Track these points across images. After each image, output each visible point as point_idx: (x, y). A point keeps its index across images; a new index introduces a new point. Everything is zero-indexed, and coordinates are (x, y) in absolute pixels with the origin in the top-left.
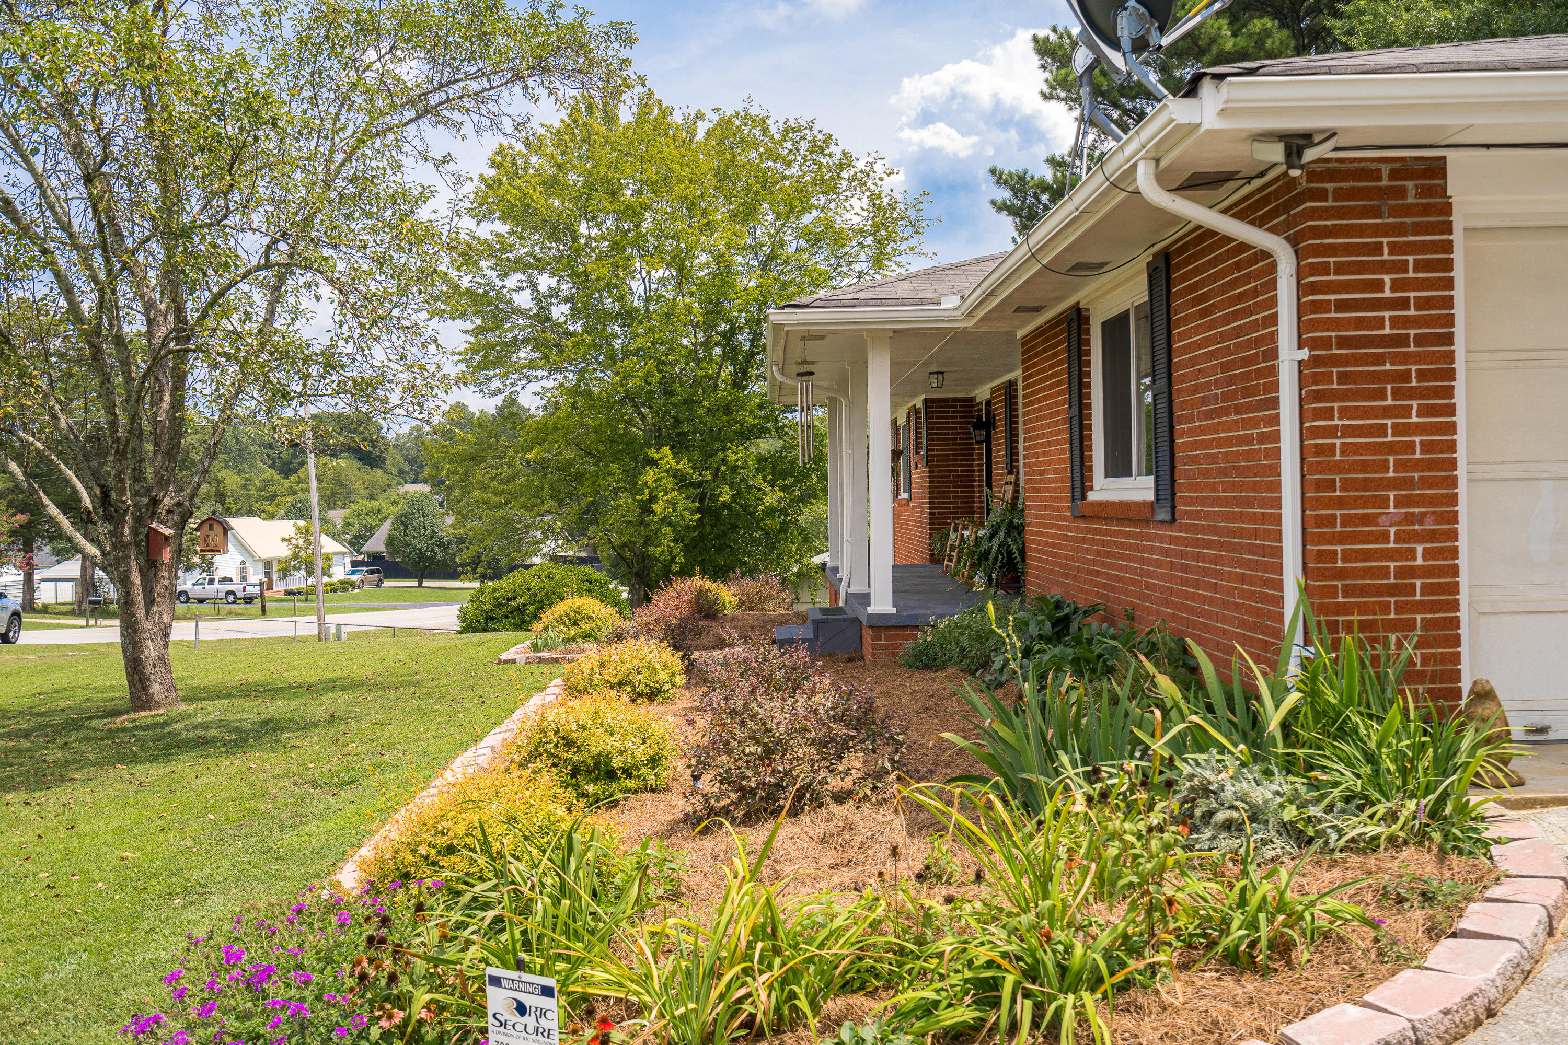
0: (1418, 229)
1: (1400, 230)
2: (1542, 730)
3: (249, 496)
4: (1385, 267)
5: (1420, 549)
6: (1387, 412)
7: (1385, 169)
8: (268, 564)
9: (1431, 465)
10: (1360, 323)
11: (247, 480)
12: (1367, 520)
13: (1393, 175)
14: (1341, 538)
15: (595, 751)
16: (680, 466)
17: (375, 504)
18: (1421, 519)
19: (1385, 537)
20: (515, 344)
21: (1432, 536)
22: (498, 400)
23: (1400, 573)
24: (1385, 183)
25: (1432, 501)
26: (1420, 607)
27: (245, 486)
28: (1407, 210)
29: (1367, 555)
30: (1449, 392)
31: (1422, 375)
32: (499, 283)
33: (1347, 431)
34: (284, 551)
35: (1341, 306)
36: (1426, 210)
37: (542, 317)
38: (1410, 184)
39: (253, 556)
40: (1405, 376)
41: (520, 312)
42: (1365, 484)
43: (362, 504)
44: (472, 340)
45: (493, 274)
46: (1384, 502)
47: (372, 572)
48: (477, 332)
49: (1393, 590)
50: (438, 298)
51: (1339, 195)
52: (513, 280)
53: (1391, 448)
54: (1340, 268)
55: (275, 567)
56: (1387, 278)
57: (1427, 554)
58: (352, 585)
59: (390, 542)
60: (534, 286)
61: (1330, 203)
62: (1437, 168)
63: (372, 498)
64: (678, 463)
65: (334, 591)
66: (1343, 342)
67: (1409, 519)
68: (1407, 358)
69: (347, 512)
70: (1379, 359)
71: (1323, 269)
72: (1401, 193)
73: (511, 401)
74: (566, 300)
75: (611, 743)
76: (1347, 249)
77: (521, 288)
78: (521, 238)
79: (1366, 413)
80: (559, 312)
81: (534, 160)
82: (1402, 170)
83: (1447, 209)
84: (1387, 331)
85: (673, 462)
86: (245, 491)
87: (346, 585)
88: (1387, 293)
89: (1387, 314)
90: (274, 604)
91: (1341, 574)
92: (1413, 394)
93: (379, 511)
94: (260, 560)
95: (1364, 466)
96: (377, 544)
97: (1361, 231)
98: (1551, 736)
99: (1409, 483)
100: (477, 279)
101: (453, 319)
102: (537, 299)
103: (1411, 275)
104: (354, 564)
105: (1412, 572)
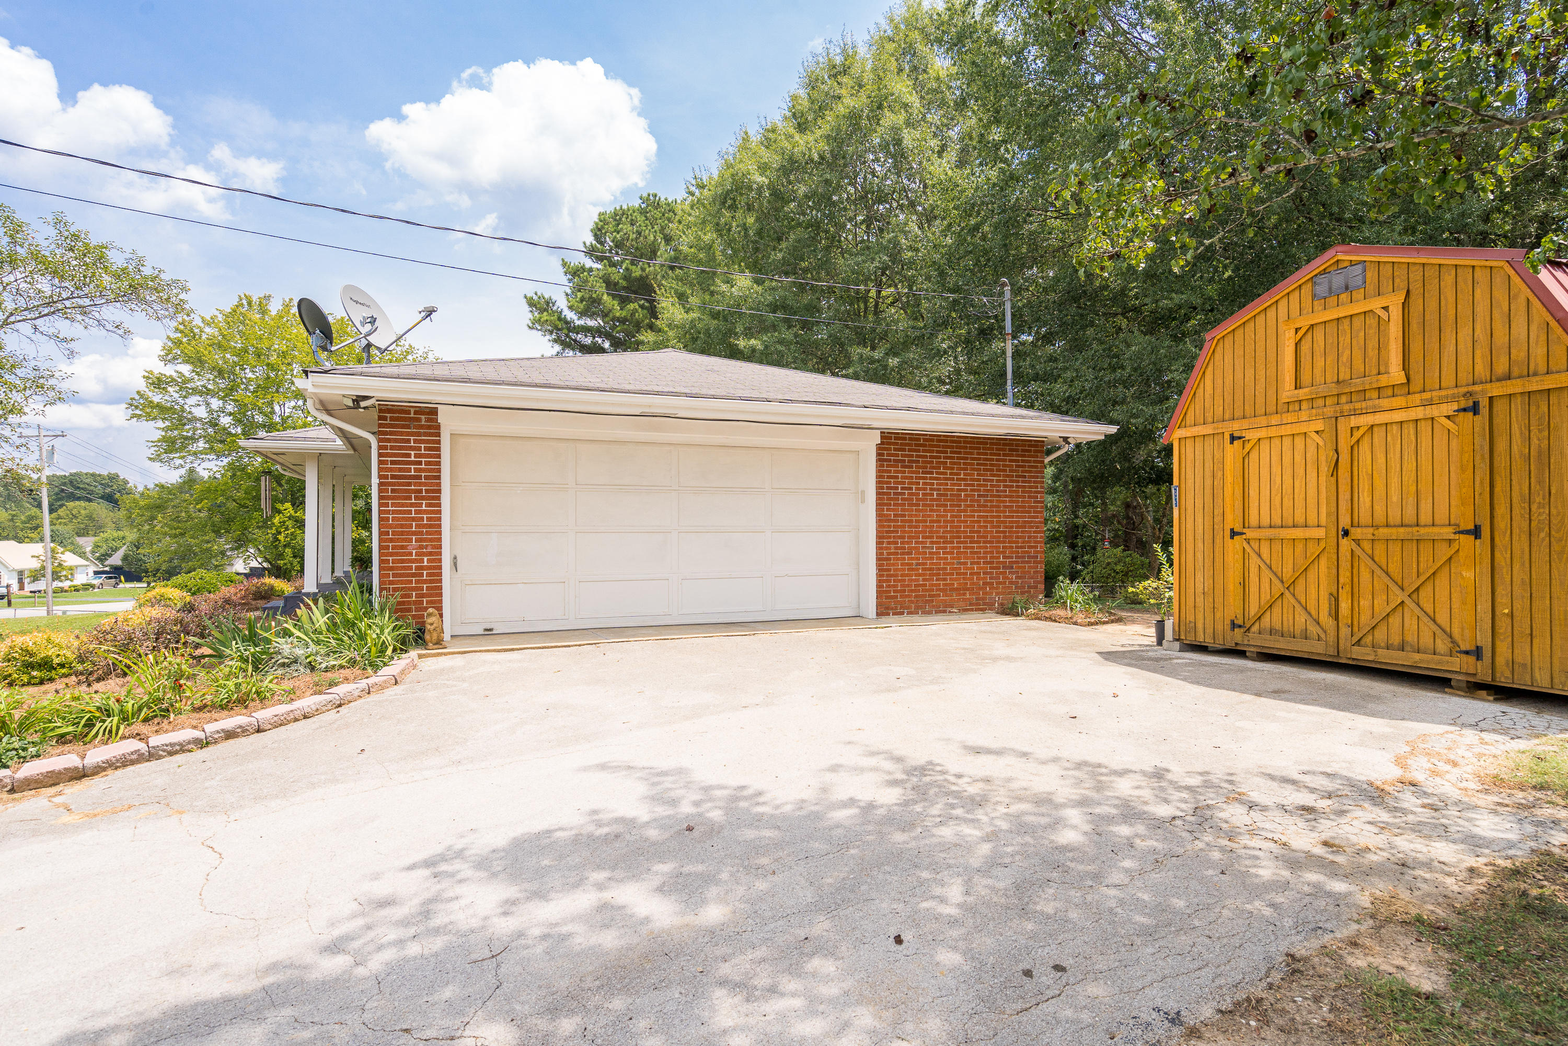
0: (426, 434)
1: (419, 434)
2: (491, 630)
3: (15, 527)
4: (411, 448)
5: (425, 559)
6: (412, 505)
7: (412, 411)
8: (21, 573)
9: (430, 526)
10: (400, 470)
11: (14, 516)
12: (402, 547)
13: (415, 413)
14: (391, 554)
15: (43, 655)
16: (298, 514)
17: (121, 534)
18: (426, 547)
19: (411, 554)
20: (193, 439)
21: (431, 554)
22: (183, 471)
23: (417, 568)
24: (412, 415)
25: (431, 540)
26: (425, 582)
27: (12, 520)
28: (422, 427)
29: (403, 561)
30: (439, 498)
31: (427, 491)
32: (181, 401)
33: (394, 512)
34: (35, 564)
35: (393, 462)
36: (429, 427)
37: (214, 424)
38: (423, 417)
39: (7, 567)
40: (420, 491)
41: (196, 419)
42: (402, 533)
43: (110, 533)
44: (163, 434)
45: (176, 395)
46: (411, 540)
47: (110, 578)
48: (166, 429)
49: (413, 575)
50: (137, 407)
51: (392, 419)
52: (193, 400)
53: (413, 519)
54: (392, 448)
55: (27, 574)
56: (413, 453)
57: (428, 561)
58: (93, 586)
59: (125, 558)
60: (208, 404)
61: (388, 422)
62: (434, 412)
63: (118, 529)
64: (296, 512)
65: (77, 590)
66: (393, 477)
67: (421, 547)
68: (420, 484)
69: (97, 538)
70: (409, 484)
71: (386, 448)
72: (419, 420)
73: (192, 471)
74: (230, 414)
75: (52, 652)
76: (396, 441)
77: (199, 405)
78: (199, 375)
79: (403, 505)
80: (225, 421)
81: (207, 330)
82: (419, 411)
83: (438, 427)
84: (413, 473)
85: (292, 512)
86: (11, 524)
87: (87, 587)
88: (413, 458)
89: (412, 467)
90: (18, 600)
91: (392, 569)
92: (423, 498)
93: (123, 538)
94: (14, 570)
95: (402, 526)
96: (116, 560)
97: (402, 434)
98: (494, 632)
99: (421, 533)
100: (166, 398)
101: (147, 421)
102: (211, 412)
103: (423, 452)
104: (96, 573)
105: (422, 568)
